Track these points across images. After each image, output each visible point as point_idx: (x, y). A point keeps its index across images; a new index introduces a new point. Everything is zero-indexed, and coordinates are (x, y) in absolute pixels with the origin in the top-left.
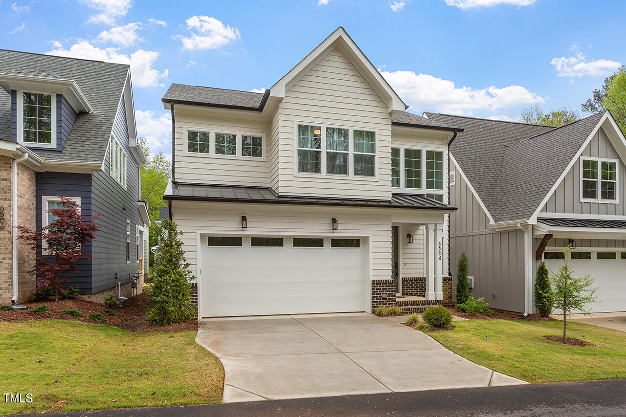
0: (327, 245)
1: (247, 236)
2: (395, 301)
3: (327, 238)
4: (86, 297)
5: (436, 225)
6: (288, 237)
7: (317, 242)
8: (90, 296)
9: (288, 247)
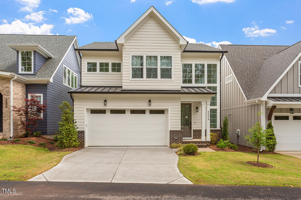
0: (148, 113)
1: (108, 109)
2: (182, 141)
3: (148, 109)
4: (45, 136)
5: (206, 102)
6: (128, 109)
7: (143, 112)
8: (47, 136)
9: (128, 114)
